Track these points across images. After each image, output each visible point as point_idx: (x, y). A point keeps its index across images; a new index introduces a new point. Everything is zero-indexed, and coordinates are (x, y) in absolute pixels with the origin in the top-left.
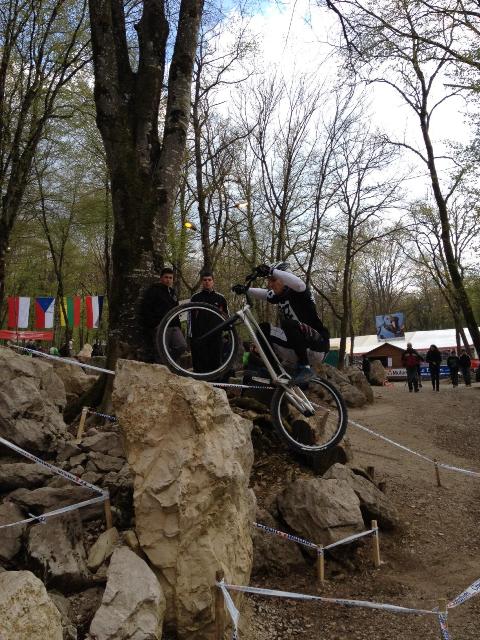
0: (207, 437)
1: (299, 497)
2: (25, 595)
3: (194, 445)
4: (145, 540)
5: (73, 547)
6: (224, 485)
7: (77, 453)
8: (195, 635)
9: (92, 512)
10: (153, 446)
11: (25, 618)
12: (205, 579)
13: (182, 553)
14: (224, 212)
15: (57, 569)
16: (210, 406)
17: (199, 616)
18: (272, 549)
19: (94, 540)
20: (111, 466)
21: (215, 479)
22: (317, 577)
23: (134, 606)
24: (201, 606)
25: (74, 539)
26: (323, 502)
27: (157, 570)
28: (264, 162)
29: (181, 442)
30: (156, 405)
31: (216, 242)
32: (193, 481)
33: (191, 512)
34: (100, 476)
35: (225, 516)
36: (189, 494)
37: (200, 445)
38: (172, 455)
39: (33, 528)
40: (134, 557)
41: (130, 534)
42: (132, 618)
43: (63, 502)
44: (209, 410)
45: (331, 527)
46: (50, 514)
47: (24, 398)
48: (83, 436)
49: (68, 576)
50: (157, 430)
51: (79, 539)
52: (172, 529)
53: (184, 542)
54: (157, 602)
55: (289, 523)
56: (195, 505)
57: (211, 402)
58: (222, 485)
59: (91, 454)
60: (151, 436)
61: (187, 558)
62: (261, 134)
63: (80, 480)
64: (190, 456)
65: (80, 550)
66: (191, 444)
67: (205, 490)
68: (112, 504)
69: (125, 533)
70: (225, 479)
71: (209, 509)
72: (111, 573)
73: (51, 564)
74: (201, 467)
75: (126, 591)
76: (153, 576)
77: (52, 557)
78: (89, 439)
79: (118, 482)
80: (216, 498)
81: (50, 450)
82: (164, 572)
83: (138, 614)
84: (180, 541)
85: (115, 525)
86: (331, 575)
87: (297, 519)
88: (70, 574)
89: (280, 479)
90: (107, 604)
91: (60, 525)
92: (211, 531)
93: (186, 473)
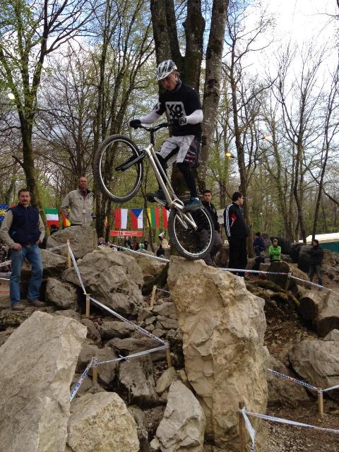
0: (230, 310)
1: (304, 353)
2: (112, 408)
3: (221, 315)
4: (192, 377)
5: (147, 378)
6: (244, 344)
7: (150, 316)
8: (226, 444)
9: (160, 355)
10: (194, 314)
11: (113, 422)
12: (232, 407)
13: (216, 387)
14: (255, 143)
15: (136, 392)
16: (231, 288)
17: (228, 432)
18: (285, 389)
19: (160, 375)
20: (171, 326)
21: (236, 339)
22: (318, 411)
23: (185, 421)
24: (230, 425)
25: (147, 373)
26: (322, 357)
27: (200, 398)
28: (283, 104)
29: (213, 313)
30: (195, 287)
31: (249, 166)
32: (222, 340)
33: (221, 360)
34: (164, 332)
35: (245, 365)
36: (219, 348)
37: (226, 315)
38: (207, 321)
39: (122, 365)
40: (184, 388)
41: (182, 372)
42: (183, 428)
43: (141, 348)
44: (231, 291)
45: (328, 376)
46: (132, 356)
47: (117, 280)
48: (154, 305)
49: (143, 397)
50: (197, 304)
51: (150, 373)
52: (209, 371)
53: (217, 380)
54: (199, 419)
55: (297, 371)
56: (223, 356)
57: (232, 285)
58: (242, 343)
59: (159, 317)
60: (192, 307)
61: (220, 391)
62: (281, 84)
63: (151, 334)
64: (219, 323)
65: (151, 380)
66: (219, 314)
67: (230, 346)
68: (171, 351)
69: (178, 371)
70: (244, 339)
71: (233, 359)
72: (169, 397)
73: (133, 389)
74: (227, 330)
75: (179, 410)
76: (197, 401)
77: (134, 384)
78: (158, 307)
79: (175, 336)
80: (238, 352)
81: (133, 314)
82: (205, 399)
83: (187, 426)
84: (214, 379)
85: (173, 365)
86: (330, 410)
87: (303, 369)
88: (144, 396)
89: (291, 340)
90: (167, 418)
91: (139, 363)
92: (236, 374)
93: (216, 334)
